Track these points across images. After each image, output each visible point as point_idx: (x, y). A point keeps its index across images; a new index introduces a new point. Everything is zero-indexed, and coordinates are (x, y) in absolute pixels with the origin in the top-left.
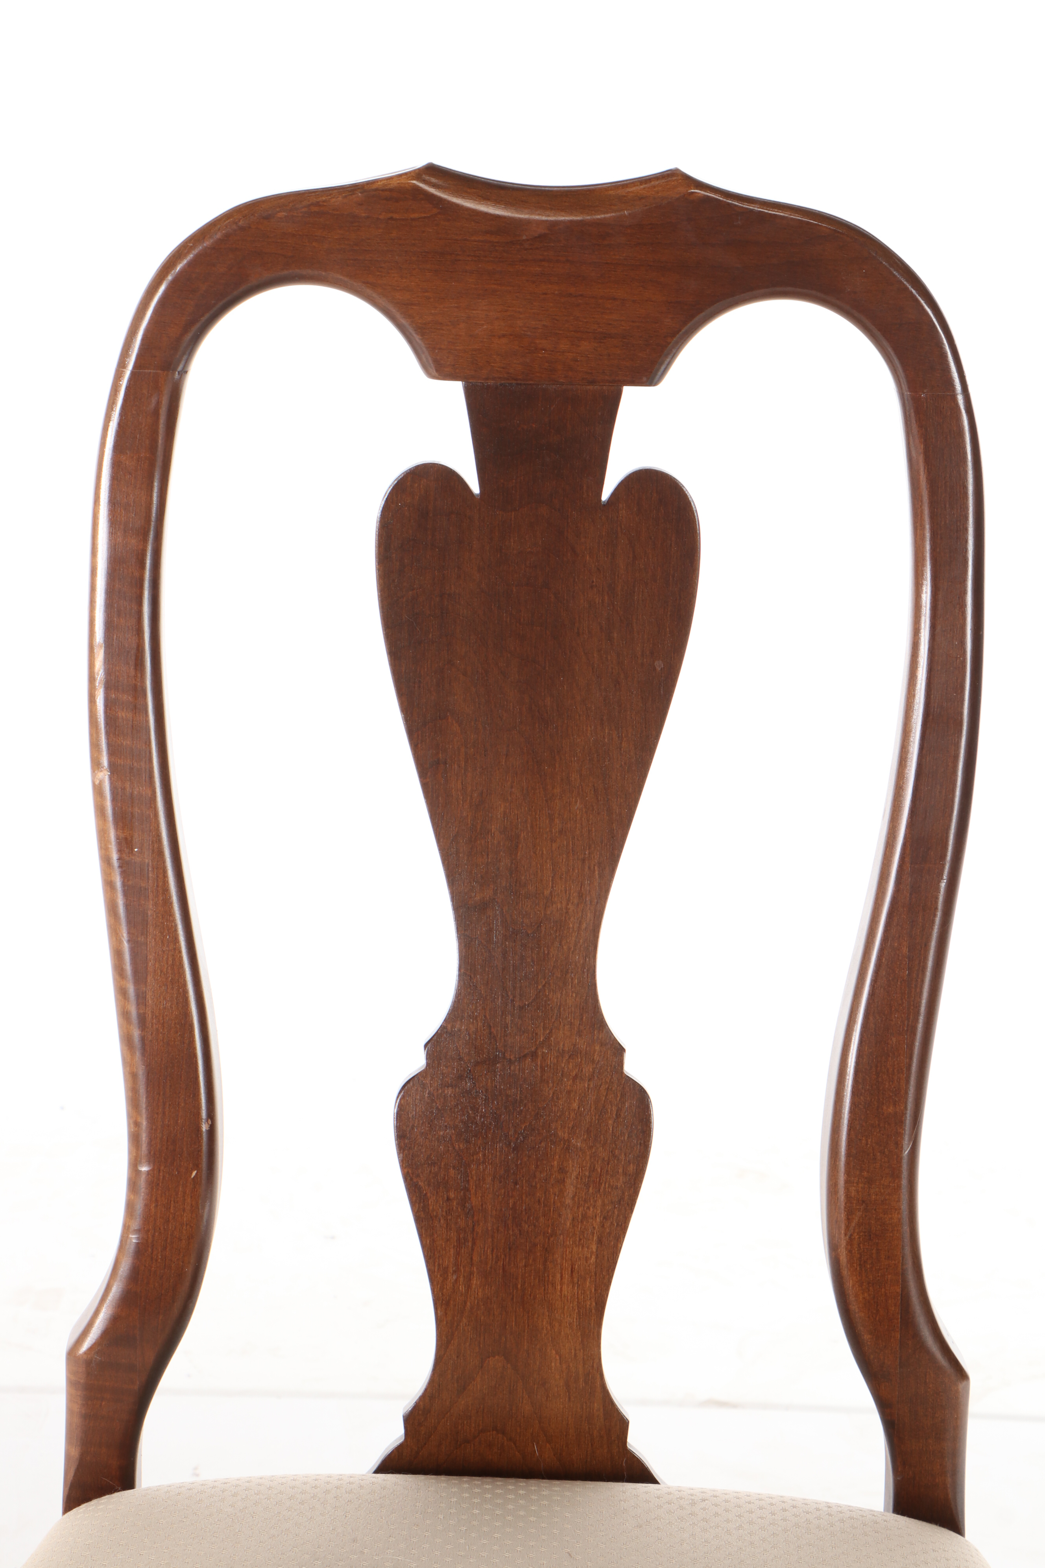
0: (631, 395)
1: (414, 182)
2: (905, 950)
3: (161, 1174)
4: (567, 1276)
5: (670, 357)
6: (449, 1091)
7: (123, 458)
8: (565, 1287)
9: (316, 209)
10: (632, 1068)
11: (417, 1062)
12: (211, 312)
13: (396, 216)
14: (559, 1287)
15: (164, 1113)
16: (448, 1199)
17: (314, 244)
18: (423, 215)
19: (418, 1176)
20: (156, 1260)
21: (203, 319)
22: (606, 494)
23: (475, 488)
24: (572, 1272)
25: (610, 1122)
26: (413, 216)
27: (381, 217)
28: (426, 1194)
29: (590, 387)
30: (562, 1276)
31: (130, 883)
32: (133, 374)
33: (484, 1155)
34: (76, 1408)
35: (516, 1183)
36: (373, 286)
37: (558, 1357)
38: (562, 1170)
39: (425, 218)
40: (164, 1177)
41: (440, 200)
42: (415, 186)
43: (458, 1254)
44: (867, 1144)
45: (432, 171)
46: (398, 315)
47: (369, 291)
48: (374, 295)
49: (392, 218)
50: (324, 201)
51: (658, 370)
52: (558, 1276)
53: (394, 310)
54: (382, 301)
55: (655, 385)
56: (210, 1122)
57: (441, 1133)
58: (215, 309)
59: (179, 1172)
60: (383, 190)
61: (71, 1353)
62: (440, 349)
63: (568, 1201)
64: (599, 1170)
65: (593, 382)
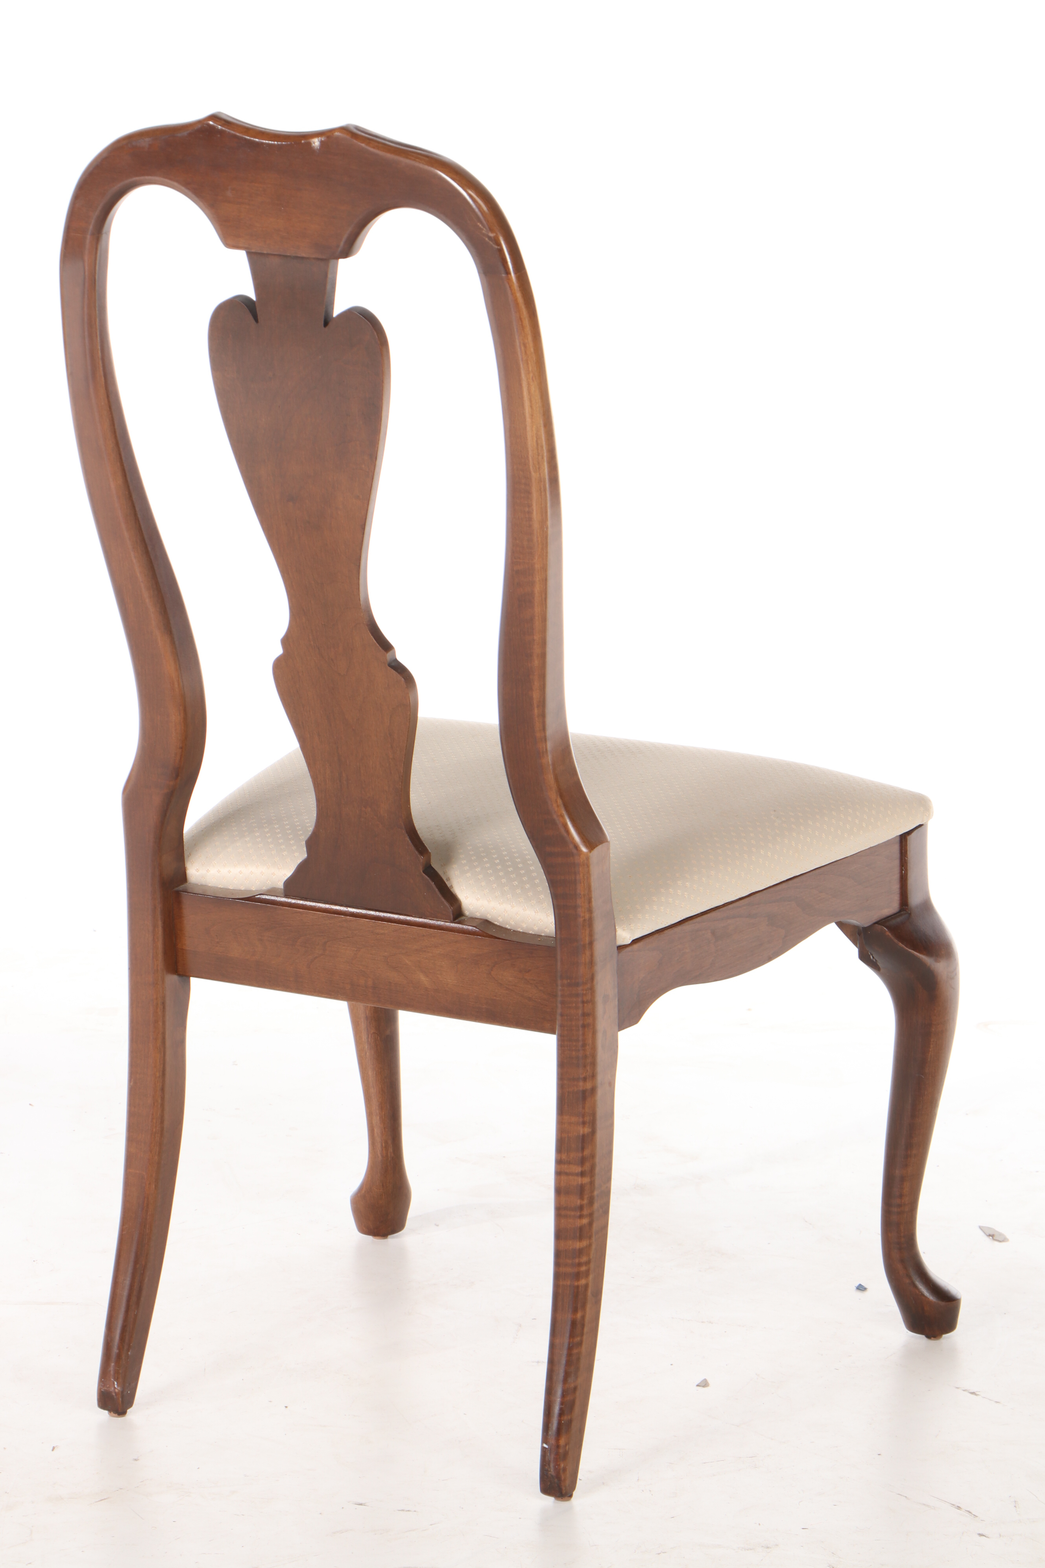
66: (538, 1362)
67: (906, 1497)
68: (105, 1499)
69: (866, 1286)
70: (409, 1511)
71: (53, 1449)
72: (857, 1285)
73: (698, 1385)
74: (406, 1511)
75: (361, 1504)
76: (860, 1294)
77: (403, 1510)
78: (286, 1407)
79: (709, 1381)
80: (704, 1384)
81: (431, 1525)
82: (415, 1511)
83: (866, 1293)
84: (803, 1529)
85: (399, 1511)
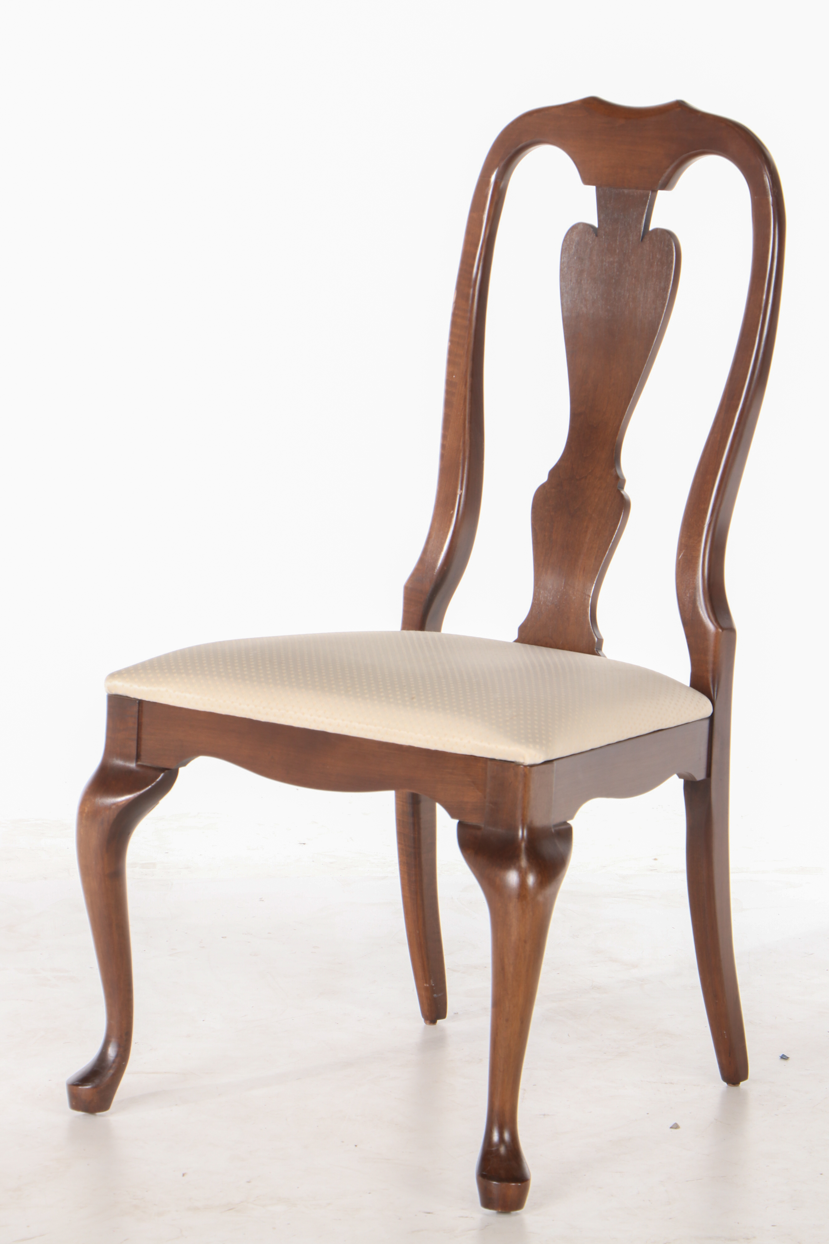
4: (582, 573)
6: (554, 490)
11: (544, 478)
13: (573, 116)
14: (578, 577)
25: (608, 508)
26: (579, 116)
27: (568, 116)
30: (580, 572)
31: (450, 390)
33: (560, 518)
35: (569, 531)
38: (587, 527)
39: (583, 116)
40: (441, 512)
44: (691, 521)
45: (594, 99)
51: (671, 183)
55: (671, 190)
57: (547, 508)
59: (447, 511)
62: (588, 172)
63: (587, 540)
64: (600, 528)
66: (544, 1115)
69: (788, 1056)
70: (467, 1217)
71: (183, 1175)
72: (781, 1055)
73: (671, 1128)
76: (783, 1062)
77: (462, 1217)
78: (356, 1146)
79: (679, 1124)
80: (675, 1126)
82: (472, 1217)
83: (789, 1061)
84: (773, 1226)
85: (459, 1217)
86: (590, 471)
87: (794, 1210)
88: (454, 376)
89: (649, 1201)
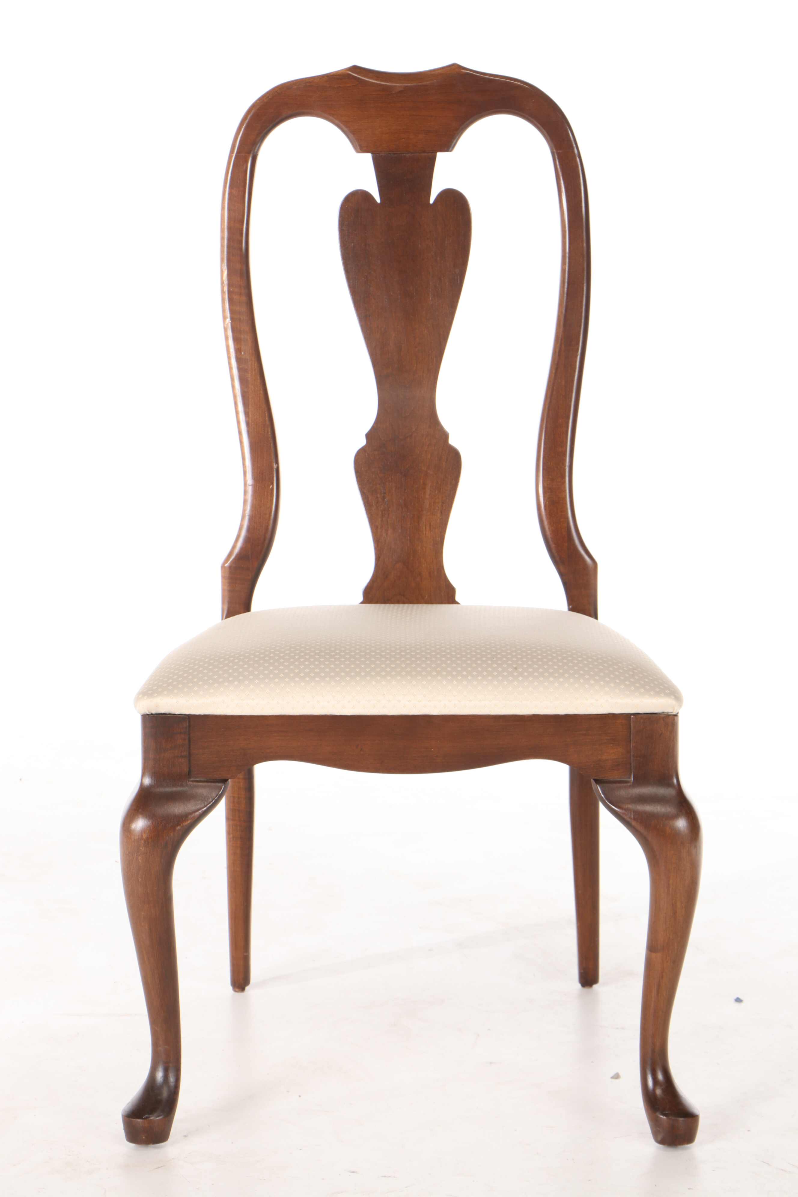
0: (441, 156)
1: (349, 72)
2: (563, 383)
3: (258, 487)
4: (428, 528)
5: (456, 139)
6: (376, 453)
7: (233, 191)
8: (427, 533)
9: (308, 84)
10: (452, 441)
11: (362, 442)
12: (268, 129)
13: (341, 86)
14: (425, 533)
15: (258, 462)
16: (377, 497)
17: (308, 99)
18: (352, 85)
19: (364, 488)
20: (257, 523)
21: (264, 132)
22: (432, 201)
23: (378, 200)
24: (430, 526)
25: (444, 463)
26: (348, 85)
27: (335, 86)
28: (368, 496)
29: (423, 154)
30: (426, 528)
31: (241, 367)
32: (236, 156)
33: (392, 479)
34: (226, 588)
35: (405, 490)
36: (332, 115)
37: (425, 563)
38: (425, 484)
39: (353, 86)
40: (259, 488)
41: (359, 78)
42: (348, 73)
43: (382, 520)
44: (551, 464)
45: (355, 69)
46: (343, 127)
47: (331, 118)
48: (334, 119)
49: (339, 87)
50: (312, 81)
51: (451, 145)
52: (424, 528)
53: (341, 125)
54: (336, 121)
55: (451, 151)
56: (277, 465)
57: (373, 470)
58: (269, 128)
59: (265, 486)
60: (335, 75)
61: (223, 567)
62: (361, 140)
63: (427, 496)
64: (440, 483)
65: (424, 152)
66: (491, 1063)
67: (768, 1164)
68: (161, 1167)
69: (743, 999)
70: (389, 1177)
72: (735, 997)
73: (612, 1078)
74: (388, 1177)
75: (353, 1172)
76: (737, 1005)
77: (385, 1176)
78: (300, 1096)
79: (621, 1074)
81: (406, 1187)
82: (394, 1177)
83: (742, 1005)
84: (689, 1189)
85: (382, 1177)
86: (414, 430)
87: (714, 1171)
88: (243, 353)
89: (573, 1160)
